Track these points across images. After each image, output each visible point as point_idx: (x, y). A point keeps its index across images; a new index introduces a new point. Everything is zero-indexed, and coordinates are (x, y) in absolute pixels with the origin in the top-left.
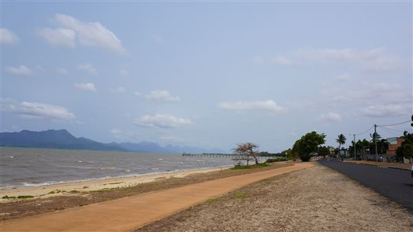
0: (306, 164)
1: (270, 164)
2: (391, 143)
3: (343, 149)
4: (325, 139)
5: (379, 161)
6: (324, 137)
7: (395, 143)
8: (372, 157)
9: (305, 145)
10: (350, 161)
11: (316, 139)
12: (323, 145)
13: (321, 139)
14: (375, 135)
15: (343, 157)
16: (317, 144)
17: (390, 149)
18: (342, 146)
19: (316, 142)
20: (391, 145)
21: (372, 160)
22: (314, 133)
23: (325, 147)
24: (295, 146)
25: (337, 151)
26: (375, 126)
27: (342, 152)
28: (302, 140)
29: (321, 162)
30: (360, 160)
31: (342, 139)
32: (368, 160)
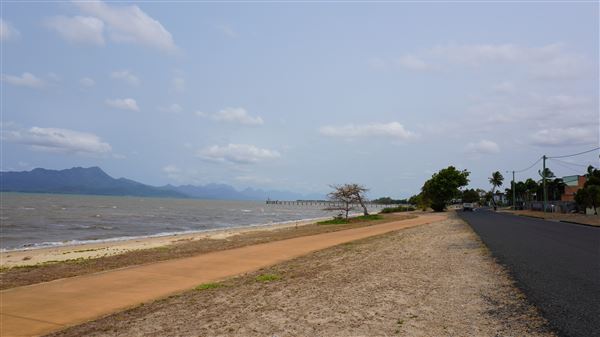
0: (439, 216)
1: (385, 215)
2: (568, 184)
3: (498, 193)
4: (468, 178)
5: (550, 210)
6: (467, 174)
7: (576, 183)
8: (539, 205)
9: (438, 188)
10: (507, 210)
11: (454, 178)
12: (463, 188)
13: (462, 179)
14: (547, 172)
16: (455, 187)
17: (567, 193)
18: (497, 188)
19: (455, 183)
20: (569, 187)
21: (539, 210)
22: (452, 169)
23: (467, 191)
24: (424, 188)
25: (489, 196)
26: (545, 158)
27: (497, 198)
28: (433, 180)
29: (459, 214)
30: (521, 209)
31: (497, 179)
32: (534, 209)
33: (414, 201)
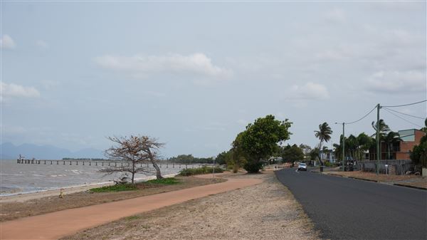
0: (254, 179)
1: (185, 178)
2: (405, 139)
3: (325, 150)
4: (289, 130)
5: (383, 172)
6: (288, 125)
7: (412, 139)
8: (370, 165)
9: (252, 143)
10: (336, 172)
11: (273, 131)
12: (284, 144)
13: (282, 132)
14: (380, 124)
15: (324, 165)
16: (274, 141)
17: (402, 150)
18: (325, 144)
19: (274, 136)
20: (405, 143)
21: (372, 171)
22: (270, 118)
23: (289, 146)
24: (236, 143)
25: (315, 154)
26: (379, 107)
27: (324, 156)
28: (247, 133)
29: (278, 176)
30: (352, 170)
31: (324, 132)
32: (366, 170)
33: (222, 159)
